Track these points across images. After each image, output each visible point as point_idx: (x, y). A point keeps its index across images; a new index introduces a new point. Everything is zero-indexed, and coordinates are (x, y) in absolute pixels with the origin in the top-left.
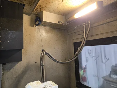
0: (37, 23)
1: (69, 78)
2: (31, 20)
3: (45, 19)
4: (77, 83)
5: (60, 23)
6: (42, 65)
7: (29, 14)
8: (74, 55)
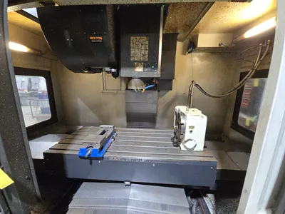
0: (190, 50)
1: (224, 117)
2: (184, 46)
3: (200, 44)
4: (232, 124)
5: (222, 46)
6: (190, 95)
7: (181, 40)
8: (239, 84)
